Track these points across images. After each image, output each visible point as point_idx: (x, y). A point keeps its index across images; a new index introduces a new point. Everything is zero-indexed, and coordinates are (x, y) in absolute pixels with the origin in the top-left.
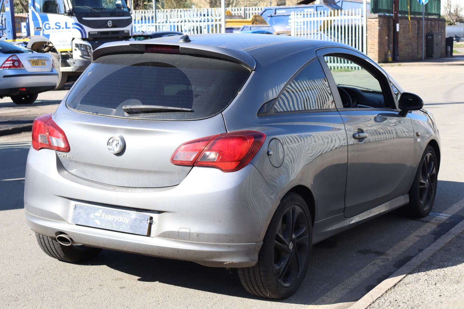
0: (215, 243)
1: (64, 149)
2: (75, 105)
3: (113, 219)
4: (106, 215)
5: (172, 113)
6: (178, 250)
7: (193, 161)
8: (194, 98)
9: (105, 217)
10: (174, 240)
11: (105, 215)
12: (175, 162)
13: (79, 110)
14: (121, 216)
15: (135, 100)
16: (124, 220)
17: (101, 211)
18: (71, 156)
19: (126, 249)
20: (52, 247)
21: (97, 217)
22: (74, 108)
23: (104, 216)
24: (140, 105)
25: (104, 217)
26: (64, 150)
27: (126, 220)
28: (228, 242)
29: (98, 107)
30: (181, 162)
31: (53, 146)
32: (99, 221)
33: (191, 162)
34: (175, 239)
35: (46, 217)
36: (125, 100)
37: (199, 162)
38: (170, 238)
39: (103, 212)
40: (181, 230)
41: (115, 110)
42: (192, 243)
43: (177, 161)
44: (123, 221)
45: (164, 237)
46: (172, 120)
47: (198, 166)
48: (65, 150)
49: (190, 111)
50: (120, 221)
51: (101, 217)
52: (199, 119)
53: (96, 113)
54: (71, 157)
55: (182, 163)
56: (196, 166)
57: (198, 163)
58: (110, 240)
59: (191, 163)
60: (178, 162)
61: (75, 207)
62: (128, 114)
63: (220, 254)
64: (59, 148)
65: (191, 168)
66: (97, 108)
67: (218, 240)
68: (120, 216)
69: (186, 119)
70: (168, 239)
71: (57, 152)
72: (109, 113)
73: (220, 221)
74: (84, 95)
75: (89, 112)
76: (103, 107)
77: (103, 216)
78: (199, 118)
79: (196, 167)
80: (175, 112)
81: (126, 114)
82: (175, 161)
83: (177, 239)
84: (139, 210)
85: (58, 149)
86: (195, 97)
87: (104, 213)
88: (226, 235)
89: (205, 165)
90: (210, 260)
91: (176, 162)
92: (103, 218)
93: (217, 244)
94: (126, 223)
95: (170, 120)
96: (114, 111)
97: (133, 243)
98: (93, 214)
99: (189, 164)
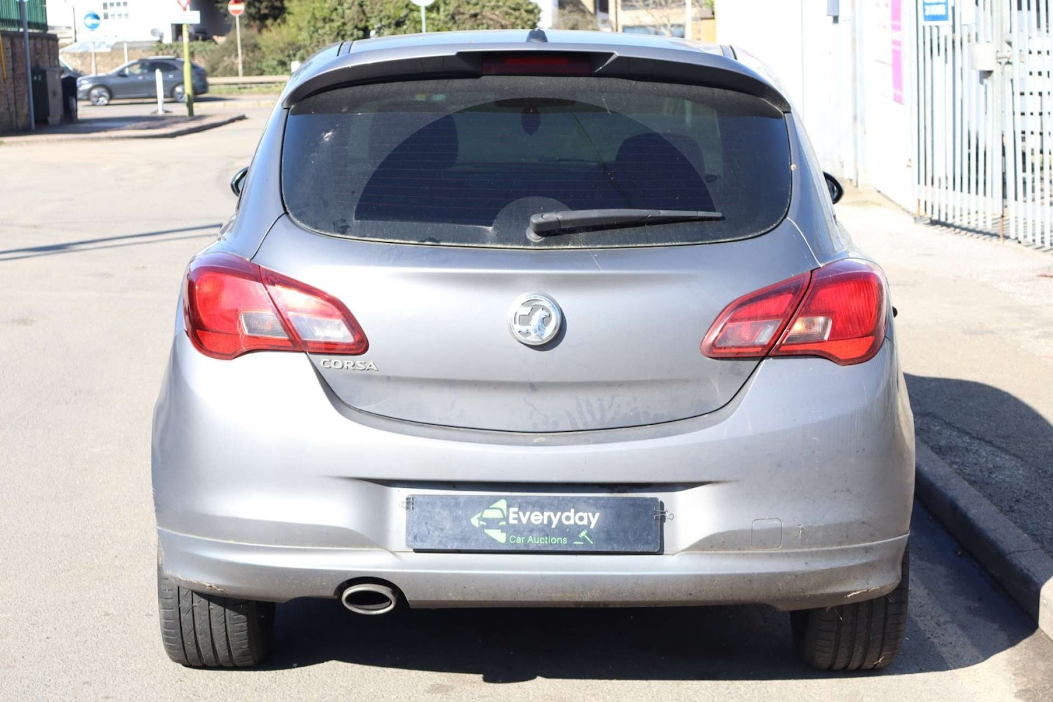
0: (839, 547)
1: (351, 347)
2: (341, 224)
3: (545, 522)
4: (521, 513)
5: (667, 225)
6: (749, 579)
7: (769, 343)
8: (707, 185)
9: (519, 519)
10: (737, 554)
11: (517, 513)
12: (719, 351)
13: (365, 236)
14: (572, 510)
15: (543, 200)
16: (581, 519)
17: (502, 504)
18: (371, 363)
19: (588, 596)
20: (214, 632)
21: (492, 523)
22: (343, 233)
23: (516, 516)
24: (562, 210)
25: (514, 519)
26: (350, 350)
27: (588, 518)
28: (864, 541)
29: (430, 224)
30: (736, 350)
31: (305, 343)
32: (502, 532)
33: (763, 346)
34: (739, 549)
35: (303, 542)
36: (512, 201)
37: (784, 345)
38: (725, 549)
39: (509, 506)
40: (756, 526)
41: (490, 229)
42: (786, 553)
43: (725, 348)
44: (580, 523)
45: (708, 550)
46: (677, 243)
47: (775, 357)
48: (354, 347)
49: (717, 219)
50: (572, 522)
51: (506, 519)
52: (747, 237)
53: (430, 240)
54: (373, 367)
55: (738, 353)
56: (770, 357)
57: (781, 349)
58: (543, 578)
59: (762, 351)
60: (727, 351)
61: (410, 502)
62: (540, 237)
63: (848, 573)
64: (330, 347)
65: (757, 362)
66: (430, 227)
67: (847, 536)
68: (570, 512)
69: (712, 239)
70: (720, 552)
71: (312, 356)
72: (478, 238)
73: (848, 490)
74: (358, 196)
75: (404, 239)
76: (446, 225)
77: (512, 516)
78: (745, 234)
79: (771, 359)
80: (677, 224)
81: (532, 236)
82: (720, 348)
83: (744, 550)
84: (616, 489)
85: (330, 349)
86: (708, 182)
87: (516, 509)
88: (863, 523)
89: (799, 353)
90: (821, 591)
91: (723, 351)
92: (512, 521)
93: (843, 547)
94: (592, 527)
95: (670, 244)
96: (488, 231)
97: (618, 577)
98: (479, 515)
99: (758, 352)
